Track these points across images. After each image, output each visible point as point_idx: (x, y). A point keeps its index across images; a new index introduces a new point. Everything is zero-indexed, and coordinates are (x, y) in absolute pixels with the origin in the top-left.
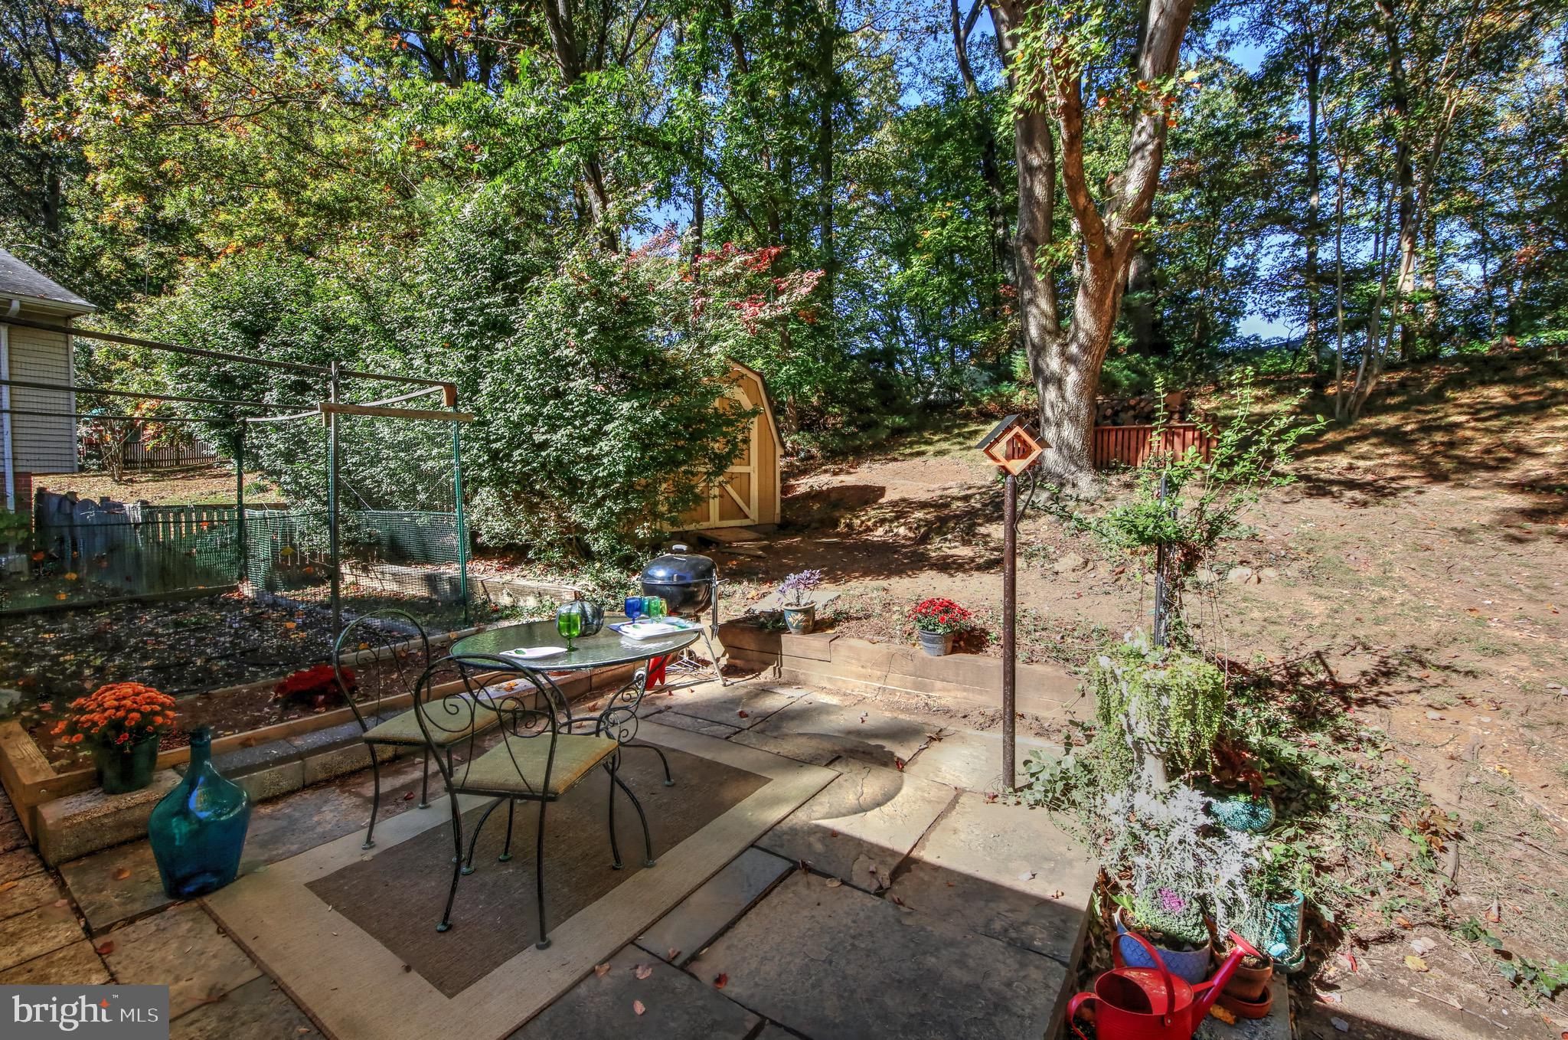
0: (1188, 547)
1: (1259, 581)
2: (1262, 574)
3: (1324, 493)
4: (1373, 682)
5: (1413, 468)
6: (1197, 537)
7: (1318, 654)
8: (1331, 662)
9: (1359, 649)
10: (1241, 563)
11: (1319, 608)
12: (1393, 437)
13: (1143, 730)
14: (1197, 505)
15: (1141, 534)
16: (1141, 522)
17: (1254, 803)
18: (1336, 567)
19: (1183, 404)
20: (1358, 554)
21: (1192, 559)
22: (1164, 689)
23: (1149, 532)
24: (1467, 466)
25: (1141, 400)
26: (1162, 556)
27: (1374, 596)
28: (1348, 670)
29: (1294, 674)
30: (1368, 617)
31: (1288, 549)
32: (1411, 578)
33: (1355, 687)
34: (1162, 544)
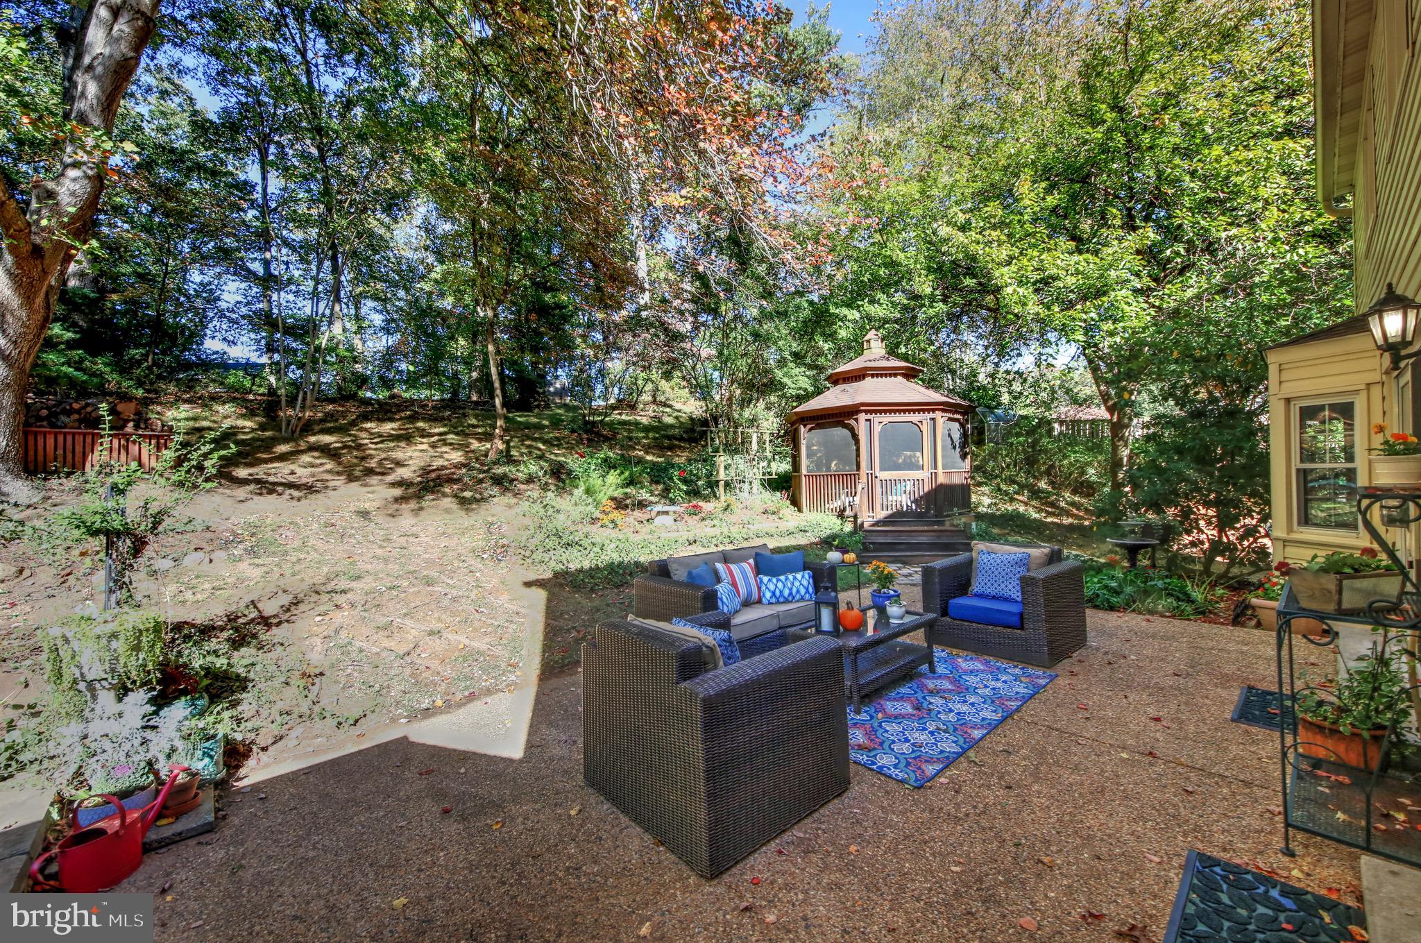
0: (136, 536)
1: (211, 561)
2: (213, 557)
3: (271, 492)
4: (288, 610)
5: (338, 473)
6: (143, 528)
7: (253, 602)
8: (260, 605)
9: (280, 593)
10: (196, 549)
11: (256, 573)
12: (325, 450)
13: (95, 671)
14: (142, 504)
15: (89, 529)
16: (89, 519)
17: (193, 699)
18: (271, 544)
19: (138, 413)
20: (288, 533)
21: (139, 546)
22: (114, 636)
23: (97, 525)
24: (370, 472)
25: (87, 405)
26: (110, 545)
27: (294, 559)
28: (269, 608)
29: (232, 619)
30: (288, 573)
31: (236, 535)
32: (319, 544)
33: (275, 616)
34: (111, 536)
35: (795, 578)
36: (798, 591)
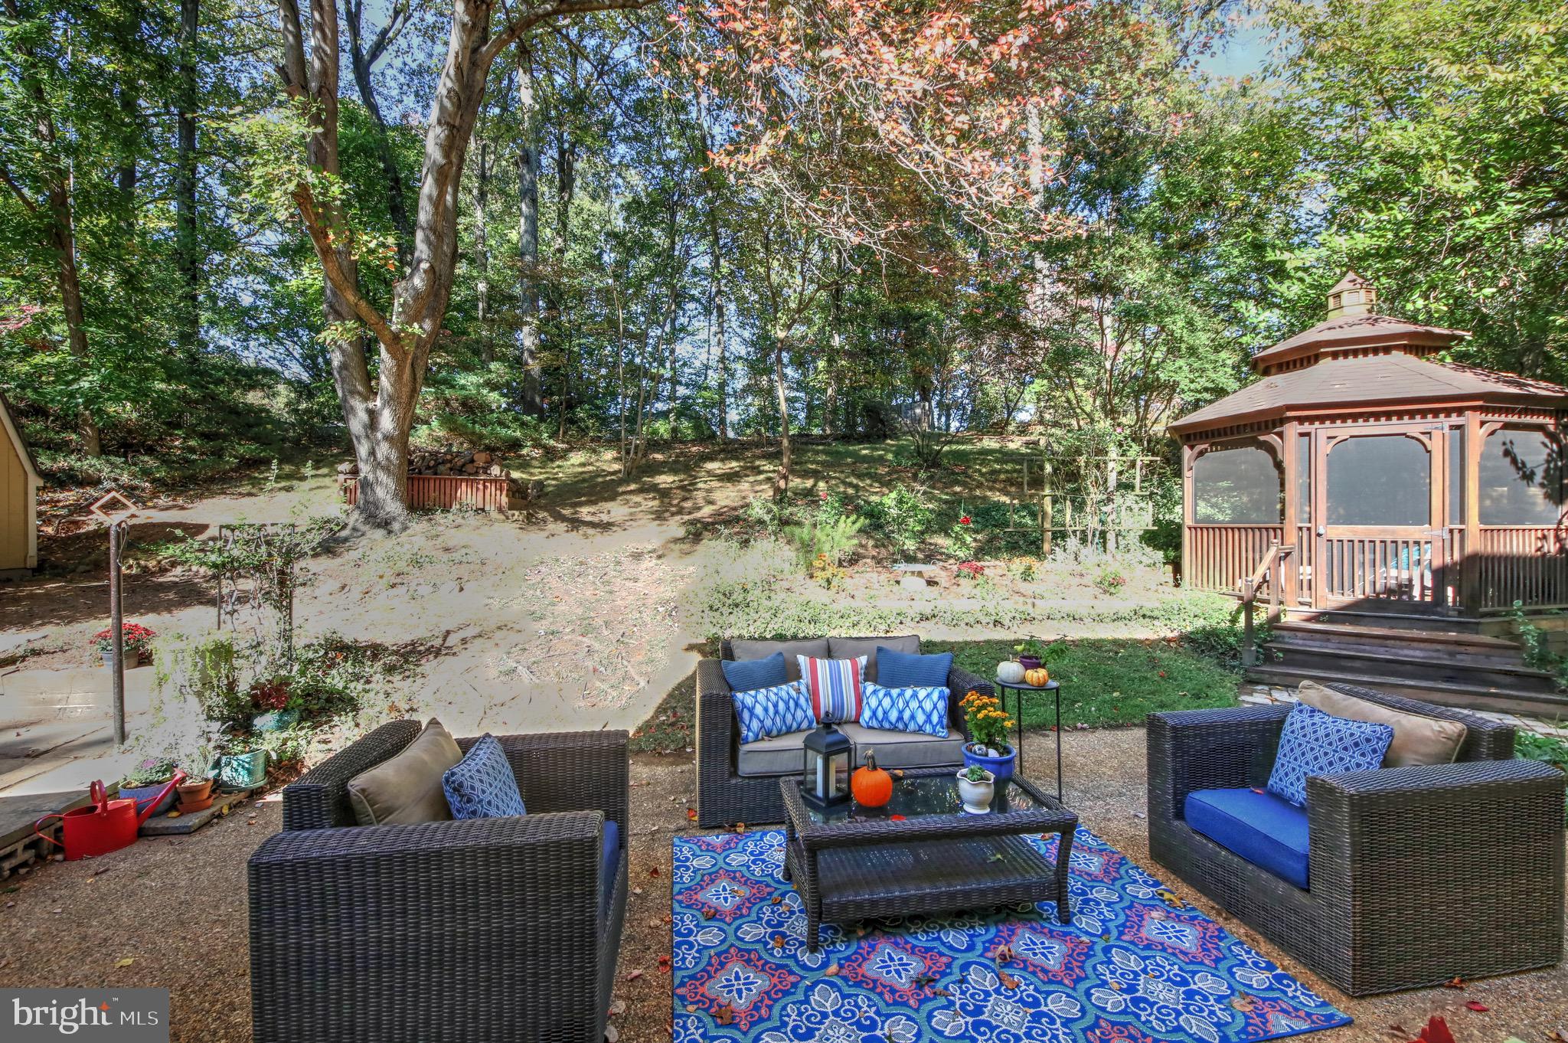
7: (448, 632)
17: (281, 714)
35: (915, 695)
36: (913, 717)
